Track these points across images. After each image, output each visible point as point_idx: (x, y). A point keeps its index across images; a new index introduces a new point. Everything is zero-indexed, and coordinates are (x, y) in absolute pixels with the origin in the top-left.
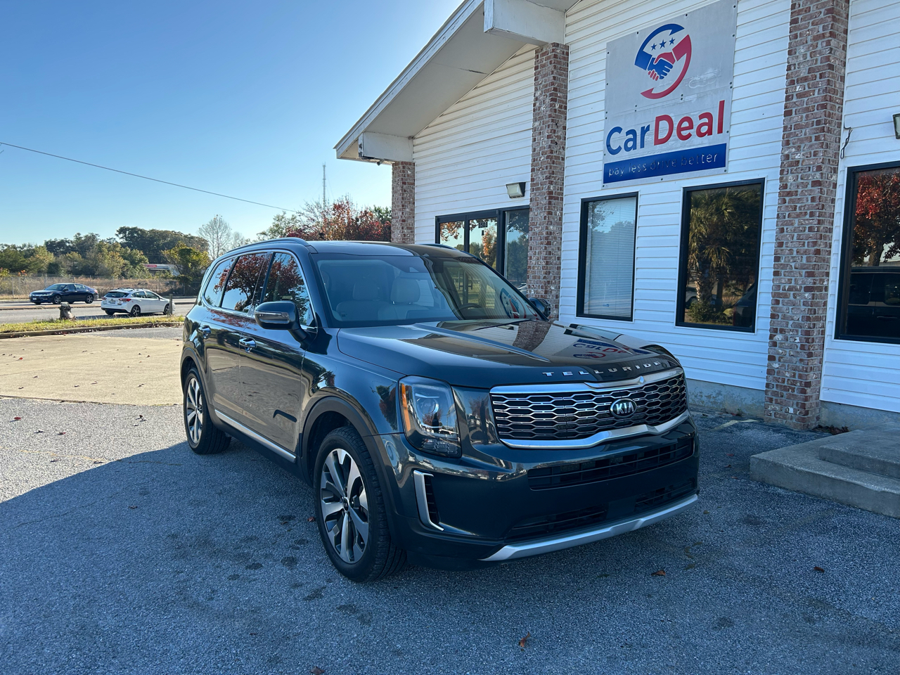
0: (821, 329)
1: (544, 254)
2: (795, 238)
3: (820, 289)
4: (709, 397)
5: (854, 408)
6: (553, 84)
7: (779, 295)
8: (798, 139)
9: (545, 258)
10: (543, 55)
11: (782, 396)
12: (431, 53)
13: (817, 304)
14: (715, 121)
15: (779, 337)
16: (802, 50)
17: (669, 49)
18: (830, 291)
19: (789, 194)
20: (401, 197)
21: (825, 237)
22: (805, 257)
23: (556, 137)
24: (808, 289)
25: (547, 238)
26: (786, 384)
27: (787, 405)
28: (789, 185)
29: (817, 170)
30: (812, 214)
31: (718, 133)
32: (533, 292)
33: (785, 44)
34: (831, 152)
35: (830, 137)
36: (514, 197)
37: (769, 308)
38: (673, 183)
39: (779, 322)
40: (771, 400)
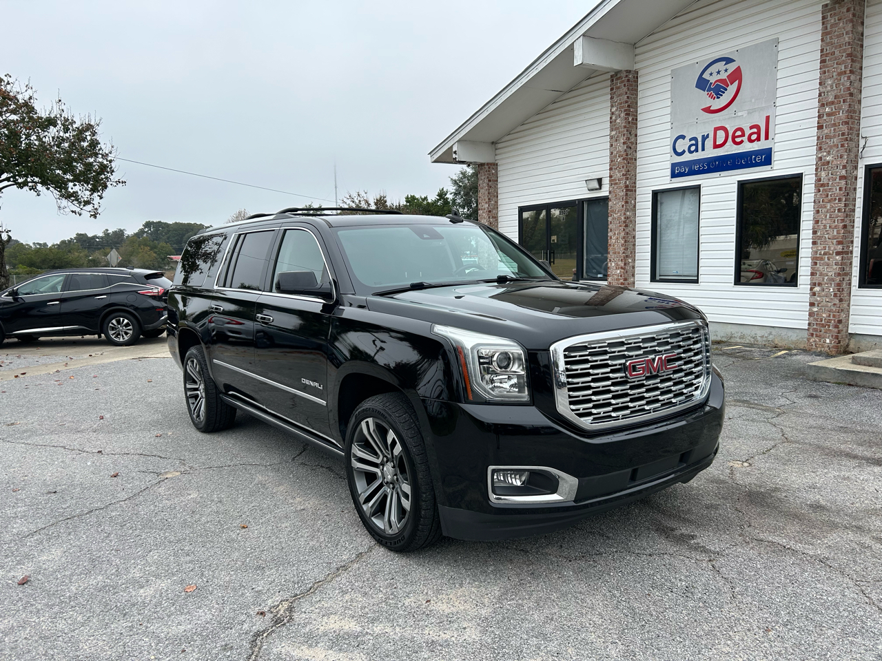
0: (848, 282)
1: (622, 234)
2: (828, 217)
3: (847, 253)
4: (762, 337)
5: (873, 337)
6: (627, 102)
7: (817, 258)
8: (828, 146)
9: (624, 237)
10: (617, 79)
11: (821, 331)
12: (524, 80)
13: (845, 264)
14: (761, 131)
15: (817, 289)
16: (829, 82)
17: (724, 76)
18: (854, 255)
19: (822, 185)
20: (487, 192)
21: (850, 215)
22: (835, 230)
23: (630, 143)
24: (838, 253)
25: (625, 222)
26: (823, 322)
27: (825, 337)
28: (822, 178)
29: (843, 169)
30: (840, 200)
31: (766, 139)
32: (613, 265)
33: (817, 77)
34: (852, 155)
35: (853, 144)
36: (592, 190)
37: (810, 268)
38: (729, 178)
39: (818, 278)
40: (812, 335)
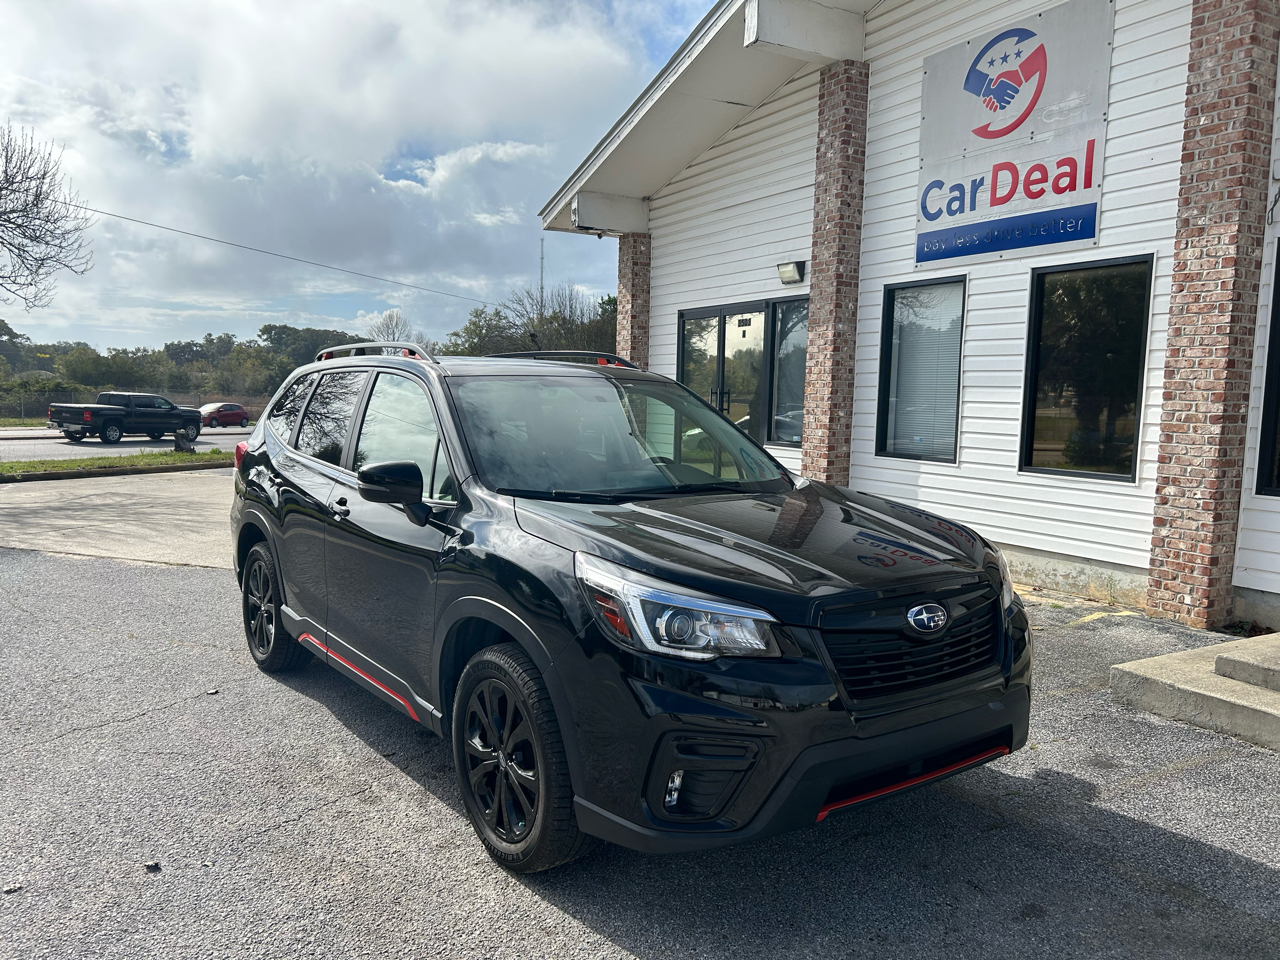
0: (1235, 480)
1: (829, 364)
2: (1197, 343)
3: (1233, 419)
4: (1066, 576)
6: (845, 119)
7: (1172, 428)
8: (1203, 196)
9: (832, 371)
10: (831, 78)
11: (1174, 579)
12: (671, 78)
13: (1230, 442)
14: (1080, 171)
15: (1170, 490)
16: (1209, 63)
17: (1014, 65)
18: (1250, 424)
19: (1188, 278)
20: (630, 283)
21: (1243, 342)
22: (1211, 372)
23: (849, 195)
24: (1215, 420)
25: (834, 342)
26: (1180, 560)
27: (1182, 592)
28: (1188, 264)
29: (1231, 243)
30: (1222, 310)
31: (1085, 187)
32: (812, 420)
33: (1184, 55)
35: (1253, 194)
36: (789, 283)
37: (1157, 447)
38: (1018, 262)
39: (1174, 469)
40: (1158, 584)
